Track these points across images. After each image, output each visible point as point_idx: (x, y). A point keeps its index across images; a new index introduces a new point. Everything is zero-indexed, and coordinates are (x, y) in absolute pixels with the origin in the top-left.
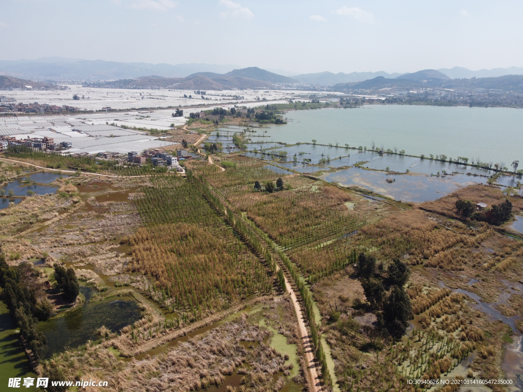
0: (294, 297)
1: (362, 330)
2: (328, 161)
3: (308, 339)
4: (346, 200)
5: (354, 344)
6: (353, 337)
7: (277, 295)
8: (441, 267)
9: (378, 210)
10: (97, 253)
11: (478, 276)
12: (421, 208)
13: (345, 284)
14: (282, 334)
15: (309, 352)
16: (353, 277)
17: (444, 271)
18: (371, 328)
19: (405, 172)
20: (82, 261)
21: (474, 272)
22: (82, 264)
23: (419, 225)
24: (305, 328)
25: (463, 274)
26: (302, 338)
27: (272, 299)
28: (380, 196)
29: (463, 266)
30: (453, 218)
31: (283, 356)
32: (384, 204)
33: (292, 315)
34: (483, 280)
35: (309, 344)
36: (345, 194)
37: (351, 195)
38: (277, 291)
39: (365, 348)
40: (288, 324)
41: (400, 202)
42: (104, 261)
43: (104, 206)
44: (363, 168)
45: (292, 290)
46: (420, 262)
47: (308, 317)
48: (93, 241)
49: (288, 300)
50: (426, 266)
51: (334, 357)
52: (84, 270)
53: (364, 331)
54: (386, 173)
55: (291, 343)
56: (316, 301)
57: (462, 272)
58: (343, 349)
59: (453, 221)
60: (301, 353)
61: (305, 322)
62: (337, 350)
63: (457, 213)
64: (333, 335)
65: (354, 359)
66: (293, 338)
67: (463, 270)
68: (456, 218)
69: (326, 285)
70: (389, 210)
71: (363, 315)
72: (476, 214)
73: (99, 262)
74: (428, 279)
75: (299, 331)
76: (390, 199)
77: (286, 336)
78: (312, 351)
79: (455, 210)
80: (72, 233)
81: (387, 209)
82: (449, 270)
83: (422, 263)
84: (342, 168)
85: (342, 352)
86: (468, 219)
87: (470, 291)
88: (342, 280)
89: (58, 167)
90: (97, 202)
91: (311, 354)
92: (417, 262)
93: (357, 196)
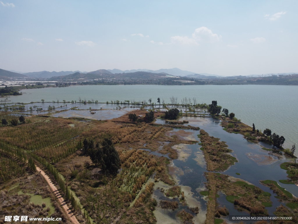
0: (43, 173)
1: (93, 177)
2: (54, 109)
3: (58, 192)
4: (69, 123)
5: (90, 185)
6: (88, 182)
7: (29, 175)
8: (129, 142)
9: (90, 125)
11: (147, 142)
12: (112, 121)
13: (77, 159)
14: (38, 194)
15: (60, 198)
16: (81, 155)
17: (131, 143)
18: (98, 175)
19: (100, 109)
21: (145, 141)
23: (113, 127)
24: (54, 187)
25: (140, 143)
26: (54, 192)
27: (26, 178)
28: (89, 120)
29: (139, 140)
30: (129, 123)
31: (41, 205)
32: (92, 123)
33: (44, 183)
34: (150, 143)
35: (59, 194)
36: (69, 121)
37: (72, 121)
38: (29, 173)
39: (96, 185)
40: (41, 188)
41: (100, 120)
44: (76, 110)
45: (41, 170)
46: (118, 142)
47: (55, 180)
49: (39, 175)
50: (121, 143)
51: (78, 195)
53: (95, 177)
54: (90, 110)
55: (45, 197)
56: (60, 171)
57: (139, 142)
58: (83, 190)
59: (129, 124)
60: (54, 200)
61: (53, 183)
62: (80, 191)
63: (130, 121)
64: (75, 184)
65: (92, 192)
66: (47, 194)
67: (139, 141)
68: (130, 123)
69: (65, 163)
70: (95, 124)
71: (92, 170)
72: (139, 119)
74: (124, 148)
75: (51, 189)
76: (95, 120)
77: (41, 195)
78: (62, 197)
79: (129, 120)
81: (94, 124)
82: (133, 143)
83: (119, 142)
84: (63, 111)
85: (83, 192)
86: (136, 122)
87: (145, 148)
88: (75, 158)
91: (62, 198)
92: (116, 142)
93: (76, 121)
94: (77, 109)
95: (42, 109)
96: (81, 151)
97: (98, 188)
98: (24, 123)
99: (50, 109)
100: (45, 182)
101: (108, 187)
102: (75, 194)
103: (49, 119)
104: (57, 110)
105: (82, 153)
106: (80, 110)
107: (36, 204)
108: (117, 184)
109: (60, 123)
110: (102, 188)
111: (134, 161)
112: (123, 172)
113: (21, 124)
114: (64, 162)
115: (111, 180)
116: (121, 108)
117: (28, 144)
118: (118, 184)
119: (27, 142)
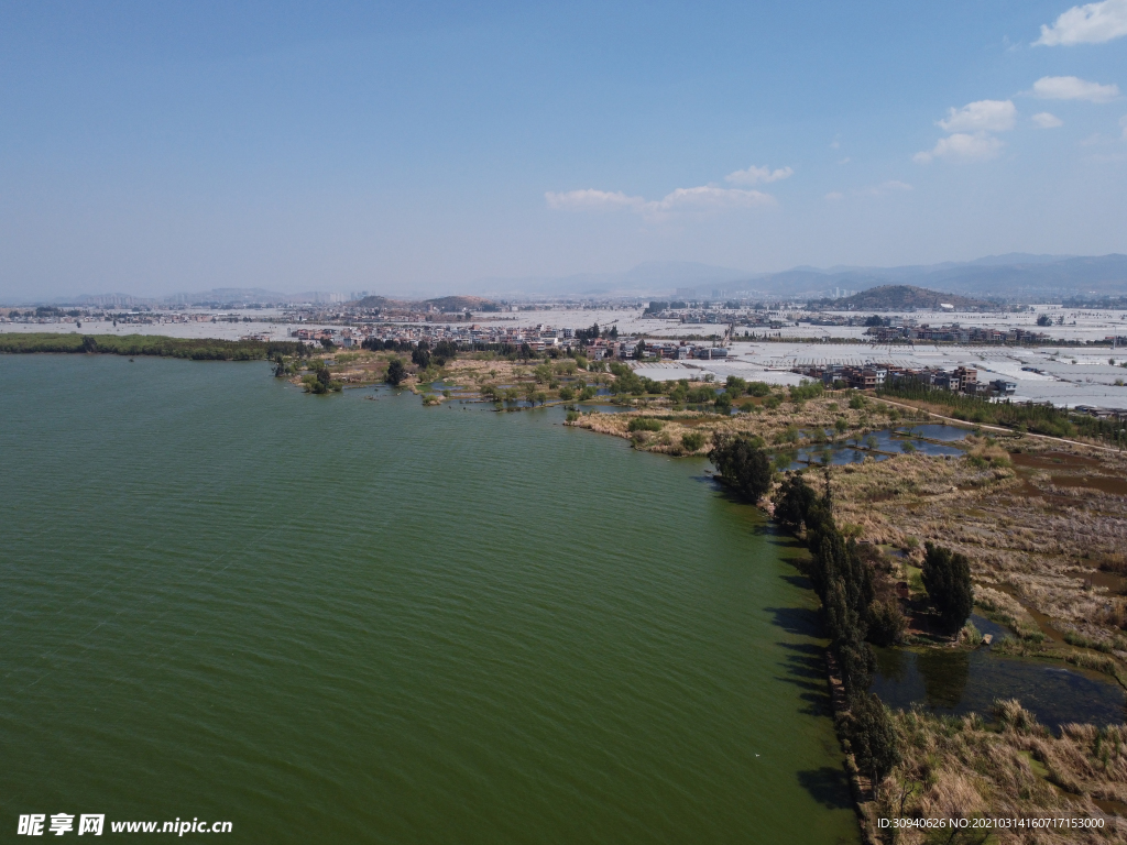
10: (1035, 570)
20: (991, 575)
22: (989, 580)
42: (1048, 589)
43: (1070, 496)
48: (1028, 547)
52: (992, 591)
73: (1035, 587)
80: (979, 525)
89: (976, 420)
90: (1053, 486)
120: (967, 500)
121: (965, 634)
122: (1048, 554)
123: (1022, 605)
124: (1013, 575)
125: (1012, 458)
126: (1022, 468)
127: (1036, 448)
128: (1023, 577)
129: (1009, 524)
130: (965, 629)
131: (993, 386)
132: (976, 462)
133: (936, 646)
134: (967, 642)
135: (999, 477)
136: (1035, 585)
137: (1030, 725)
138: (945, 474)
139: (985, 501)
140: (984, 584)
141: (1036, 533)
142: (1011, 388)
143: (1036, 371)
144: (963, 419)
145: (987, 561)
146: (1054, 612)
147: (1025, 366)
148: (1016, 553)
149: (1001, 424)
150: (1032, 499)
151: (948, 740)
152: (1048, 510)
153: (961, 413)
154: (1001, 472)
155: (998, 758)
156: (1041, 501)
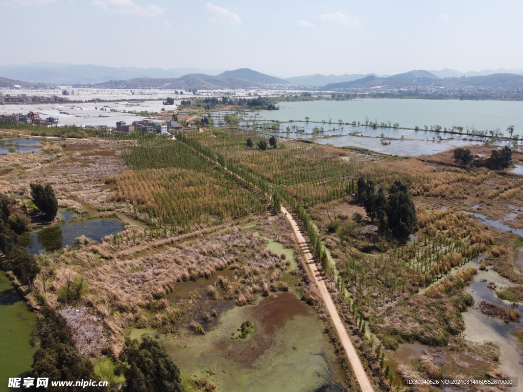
0: (289, 217)
1: (364, 237)
2: (322, 132)
3: (306, 244)
4: (341, 155)
5: (356, 247)
6: (354, 242)
7: (271, 215)
8: (443, 197)
9: (375, 162)
10: (81, 189)
11: (482, 202)
12: (419, 160)
13: (344, 208)
14: (278, 241)
15: (307, 253)
16: (352, 203)
17: (446, 199)
18: (373, 235)
19: (400, 138)
20: (64, 195)
21: (478, 200)
22: (63, 197)
23: (417, 168)
24: (302, 238)
25: (467, 202)
26: (299, 243)
27: (267, 218)
28: (376, 153)
29: (466, 196)
30: (452, 166)
31: (279, 255)
32: (380, 158)
33: (288, 229)
34: (488, 205)
35: (307, 248)
36: (342, 151)
37: (347, 152)
38: (272, 212)
39: (366, 250)
40: (283, 234)
41: (397, 156)
42: (88, 195)
43: (89, 159)
44: (358, 136)
45: (287, 212)
46: (421, 194)
47: (304, 229)
48: (77, 181)
49: (284, 218)
50: (428, 196)
51: (334, 256)
52: (65, 200)
53: (366, 237)
54: (381, 139)
55: (287, 247)
56: (313, 219)
57: (465, 200)
58: (344, 252)
59: (453, 168)
60: (298, 254)
61: (301, 233)
62: (337, 251)
63: (455, 162)
64: (332, 239)
65: (358, 258)
66: (290, 244)
67: (466, 198)
68: (455, 166)
69: (324, 209)
70: (386, 161)
71: (364, 226)
72: (476, 161)
73: (82, 195)
74: (430, 204)
75: (296, 239)
76: (387, 155)
77: (282, 243)
78: (311, 252)
79: (454, 160)
80: (54, 177)
81: (384, 161)
82: (451, 199)
83: (423, 194)
84: (336, 136)
85: (343, 253)
86: (468, 166)
87: (474, 212)
88: (341, 206)
89: (43, 135)
90: (82, 157)
91: (310, 254)
92: (418, 193)
93: (353, 153)
94: (360, 134)
95: (304, 131)
96: (352, 196)
97: (368, 254)
98: (275, 147)
99: (316, 132)
100: (290, 228)
101: (386, 257)
102: (330, 254)
103: (312, 146)
104: (326, 134)
105: (353, 201)
106: (364, 137)
107: (273, 252)
108: (402, 256)
109: (327, 153)
110: (375, 256)
111: (444, 228)
112: (420, 241)
113: (270, 149)
114: (322, 208)
115: (393, 248)
116: (442, 139)
117: (275, 176)
118: (405, 256)
119: (274, 172)
120: (46, 168)
121: (57, 219)
122: (85, 182)
123: (79, 202)
124: (73, 193)
125: (63, 149)
126: (68, 152)
127: (72, 143)
128: (77, 192)
129: (67, 174)
130: (57, 216)
131: (48, 120)
132: (47, 152)
133: (45, 227)
134: (59, 222)
135: (59, 157)
136: (82, 194)
137: (90, 242)
138: (34, 159)
139: (54, 167)
140: (61, 199)
141: (79, 176)
142: (57, 121)
143: (66, 114)
144: (37, 135)
145: (61, 190)
146: (91, 201)
147: (61, 112)
148: (73, 184)
149: (55, 136)
150: (74, 163)
151: (59, 259)
152: (82, 166)
153: (36, 133)
154: (59, 154)
155: (80, 257)
156: (79, 163)
